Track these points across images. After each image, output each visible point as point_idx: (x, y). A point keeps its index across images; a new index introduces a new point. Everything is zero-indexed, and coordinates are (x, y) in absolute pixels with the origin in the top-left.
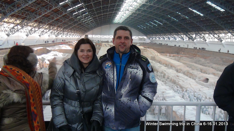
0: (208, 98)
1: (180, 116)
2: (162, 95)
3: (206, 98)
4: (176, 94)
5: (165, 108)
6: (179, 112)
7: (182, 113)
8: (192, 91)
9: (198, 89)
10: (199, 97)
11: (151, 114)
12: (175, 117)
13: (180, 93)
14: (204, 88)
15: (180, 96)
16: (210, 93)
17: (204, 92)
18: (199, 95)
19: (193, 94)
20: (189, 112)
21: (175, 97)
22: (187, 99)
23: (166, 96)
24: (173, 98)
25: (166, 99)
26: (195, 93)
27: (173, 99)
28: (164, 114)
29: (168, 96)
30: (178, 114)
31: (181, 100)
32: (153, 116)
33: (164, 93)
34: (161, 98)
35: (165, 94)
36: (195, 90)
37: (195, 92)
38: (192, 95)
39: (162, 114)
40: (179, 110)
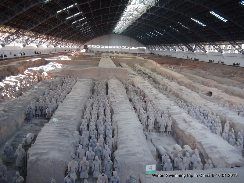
0: (215, 114)
1: (188, 136)
2: (168, 111)
3: (213, 114)
4: (182, 110)
5: (171, 126)
6: (188, 131)
7: (190, 132)
8: (198, 107)
9: (204, 104)
10: (205, 113)
11: (156, 132)
12: (183, 136)
13: (185, 109)
14: (209, 103)
15: (186, 113)
16: (216, 108)
17: (210, 108)
18: (205, 110)
19: (198, 109)
20: (199, 132)
21: (181, 114)
22: (193, 115)
23: (172, 113)
24: (179, 115)
25: (172, 116)
26: (201, 109)
27: (179, 117)
28: (170, 132)
29: (174, 113)
30: (186, 133)
31: (188, 117)
32: (159, 134)
33: (169, 109)
34: (167, 115)
35: (171, 110)
36: (201, 105)
37: (201, 107)
38: (198, 111)
39: (168, 132)
40: (187, 128)
